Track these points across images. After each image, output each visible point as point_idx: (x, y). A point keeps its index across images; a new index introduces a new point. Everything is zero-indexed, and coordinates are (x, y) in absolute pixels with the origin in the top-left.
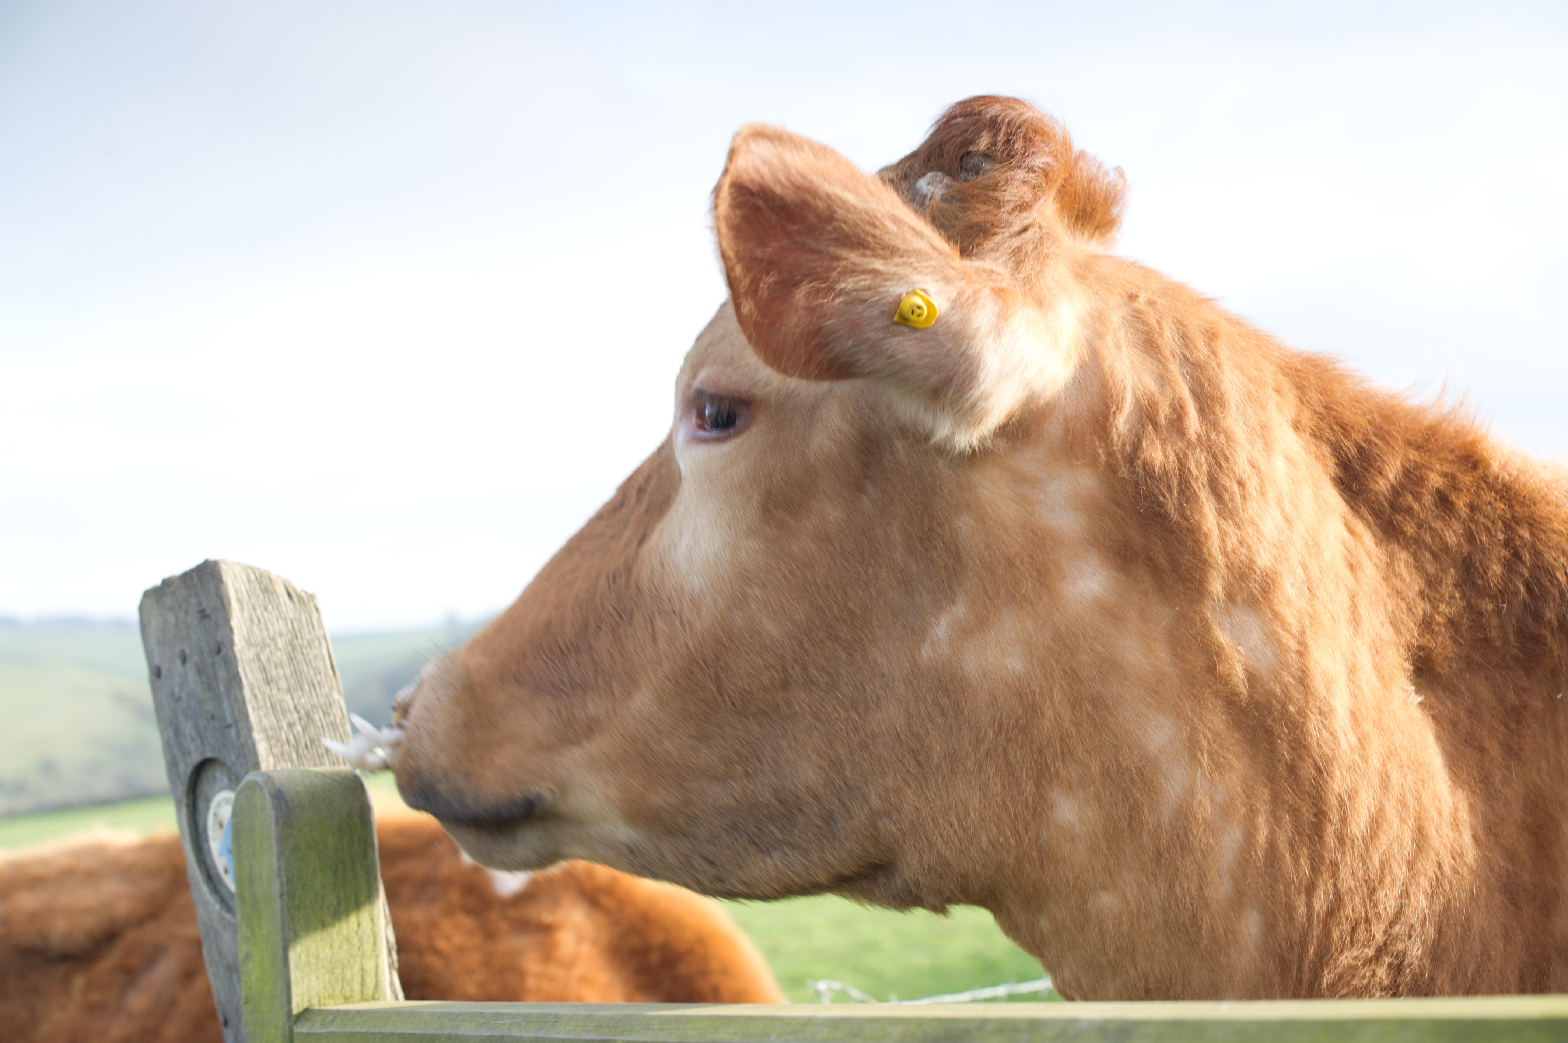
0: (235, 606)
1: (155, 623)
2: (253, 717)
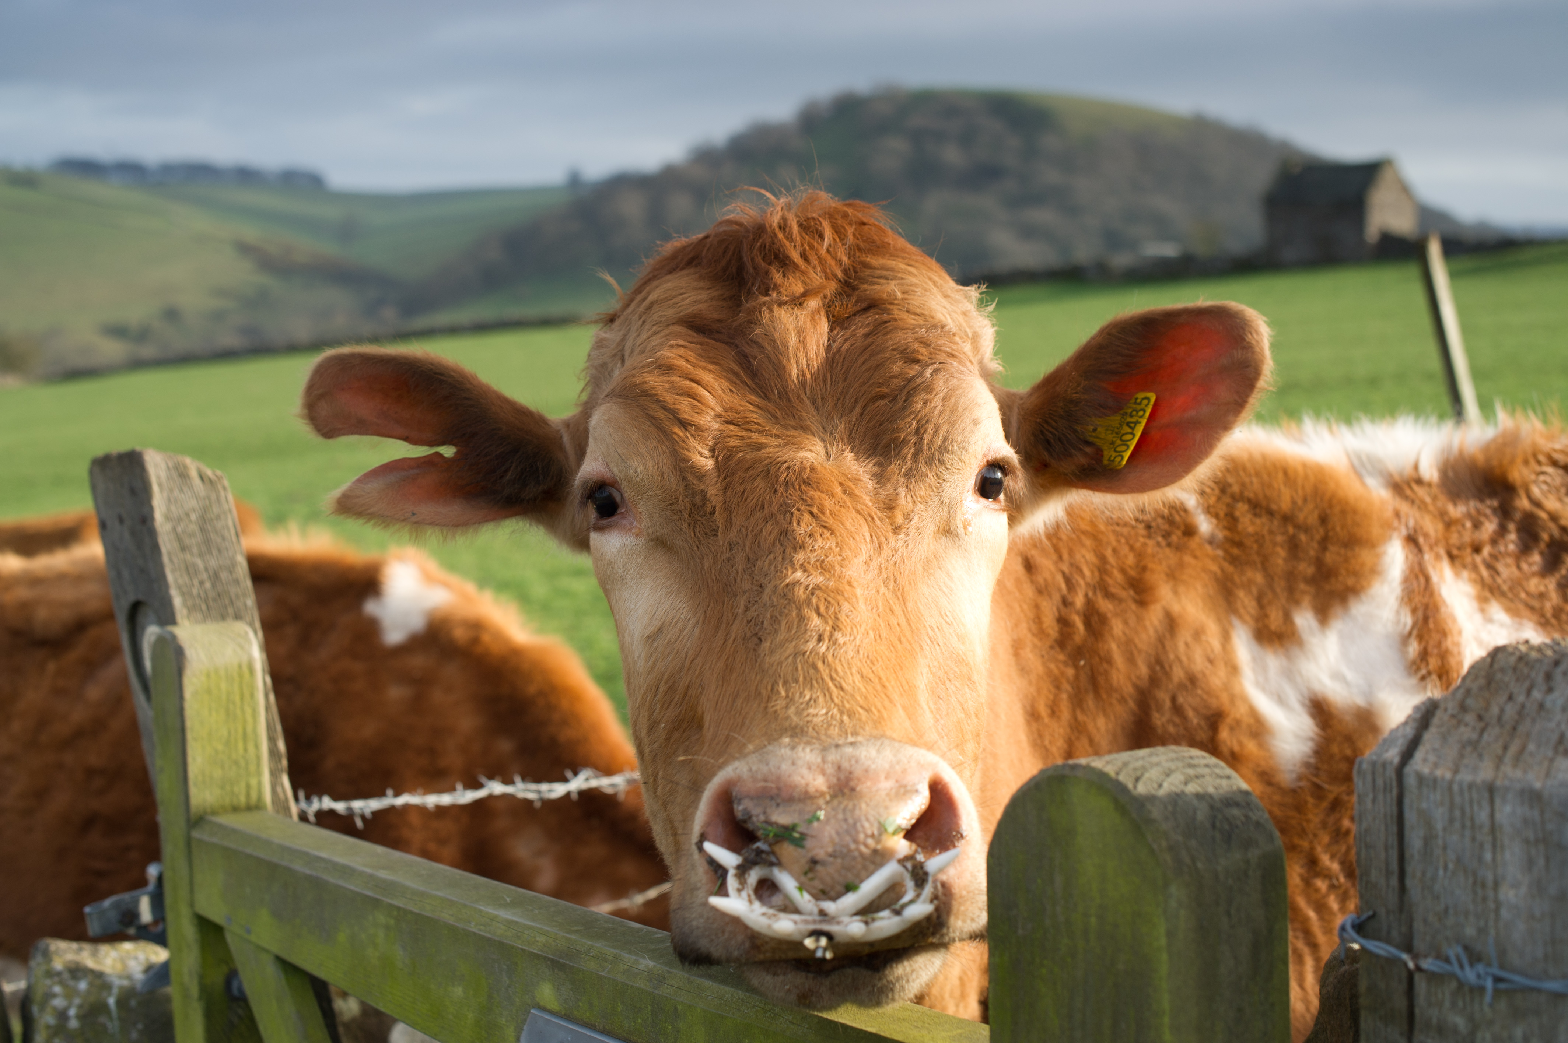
0: (155, 488)
2: (170, 577)
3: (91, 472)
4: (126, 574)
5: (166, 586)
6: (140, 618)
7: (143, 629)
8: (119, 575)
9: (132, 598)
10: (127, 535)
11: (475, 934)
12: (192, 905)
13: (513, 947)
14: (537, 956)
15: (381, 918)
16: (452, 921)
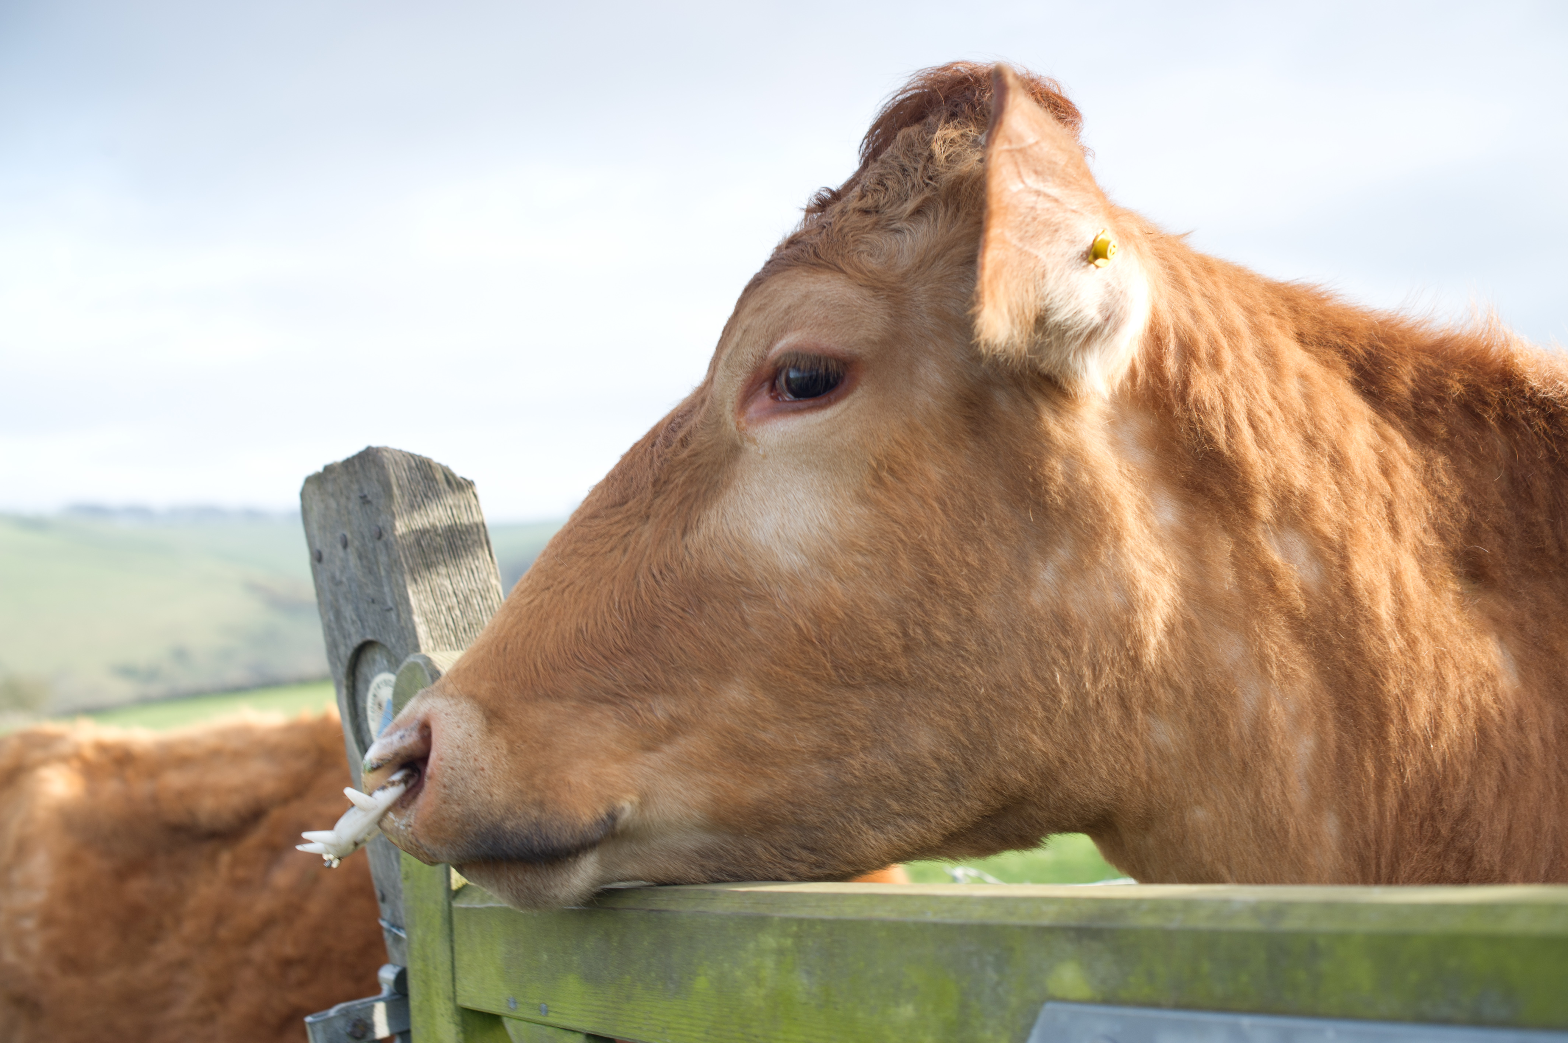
0: (395, 490)
1: (317, 509)
3: (303, 495)
4: (348, 612)
5: (410, 612)
6: (364, 669)
7: (367, 682)
8: (338, 615)
9: (356, 641)
10: (353, 560)
11: (935, 925)
12: (454, 997)
13: (1004, 927)
14: (1050, 930)
15: (769, 941)
16: (894, 916)
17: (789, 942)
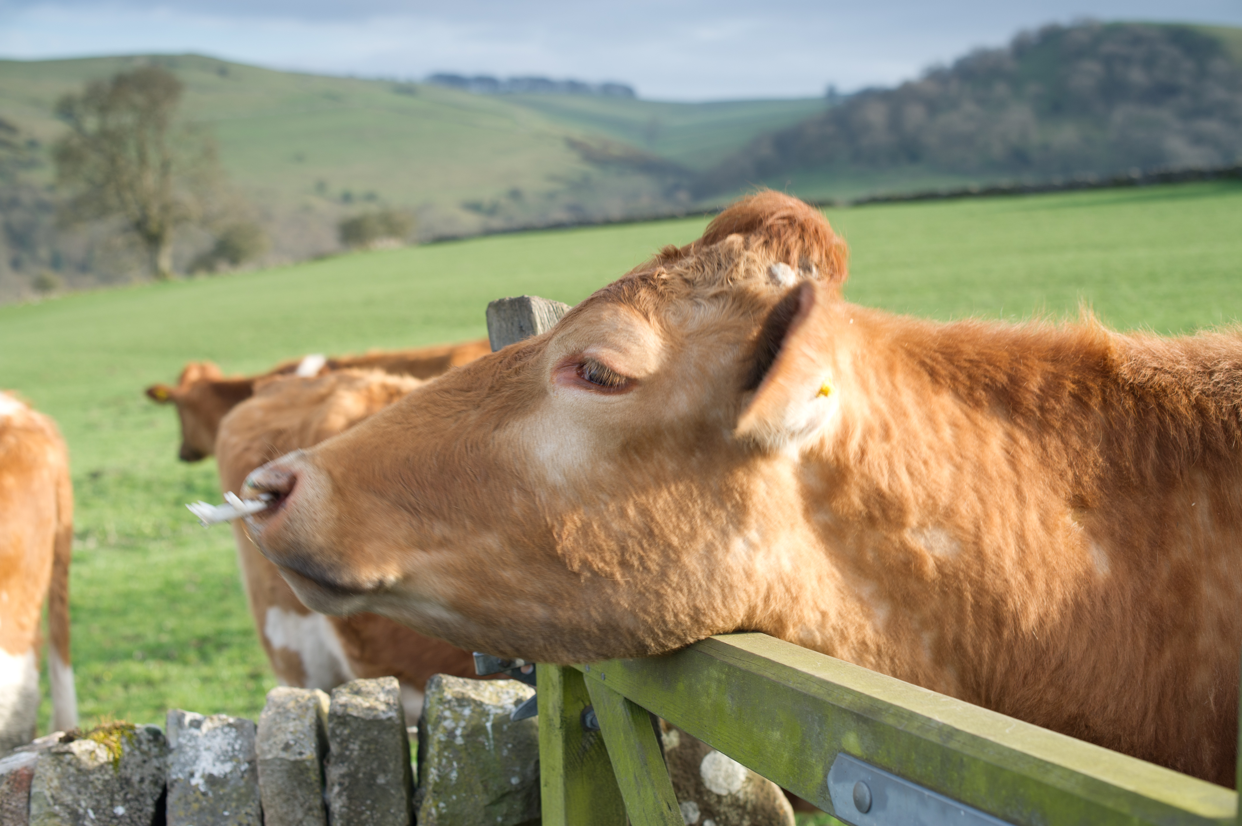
0: (539, 327)
3: (487, 313)
11: (793, 690)
13: (825, 702)
14: (845, 711)
15: (714, 673)
16: (774, 678)
17: (724, 677)
